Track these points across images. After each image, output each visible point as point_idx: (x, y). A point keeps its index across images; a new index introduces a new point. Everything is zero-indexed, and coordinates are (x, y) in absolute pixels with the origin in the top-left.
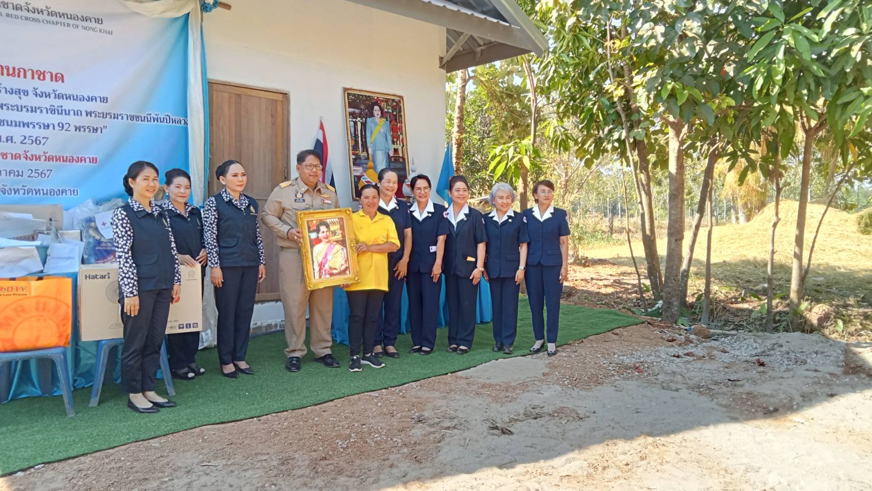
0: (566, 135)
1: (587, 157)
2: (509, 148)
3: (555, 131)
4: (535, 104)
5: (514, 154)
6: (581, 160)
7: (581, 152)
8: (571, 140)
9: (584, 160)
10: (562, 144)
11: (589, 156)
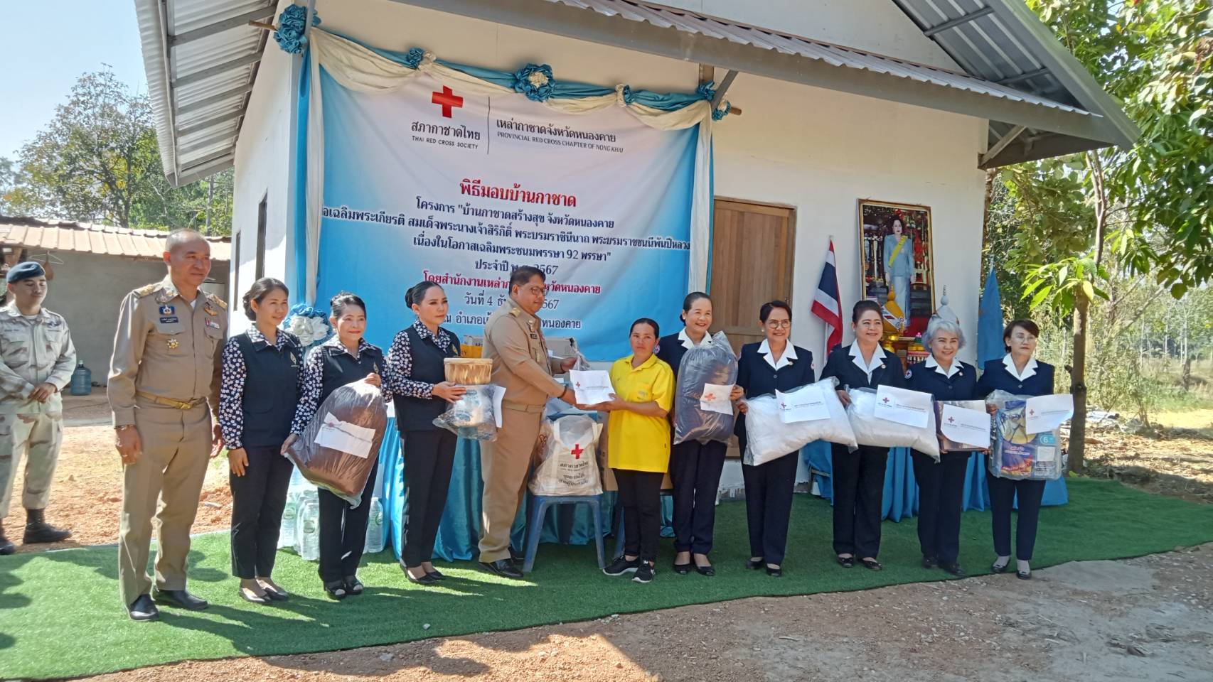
0: (1144, 251)
1: (1176, 282)
2: (1060, 268)
3: (1128, 245)
4: (1102, 210)
5: (1067, 278)
6: (1166, 286)
7: (1166, 275)
8: (1151, 257)
9: (1171, 287)
10: (1137, 262)
11: (1179, 281)
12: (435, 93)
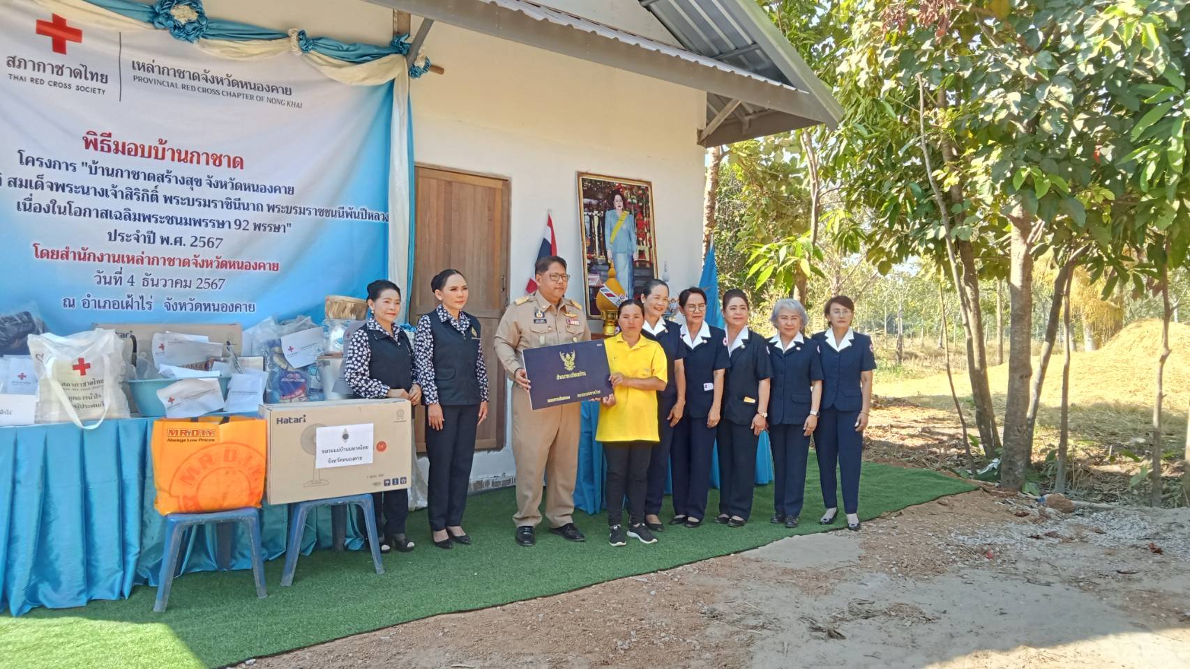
0: (855, 230)
1: (881, 260)
2: (780, 247)
3: (841, 225)
4: (816, 190)
5: (786, 256)
6: (874, 263)
7: (875, 251)
8: (861, 236)
9: (878, 264)
10: (848, 242)
11: (885, 259)
12: (39, 22)
